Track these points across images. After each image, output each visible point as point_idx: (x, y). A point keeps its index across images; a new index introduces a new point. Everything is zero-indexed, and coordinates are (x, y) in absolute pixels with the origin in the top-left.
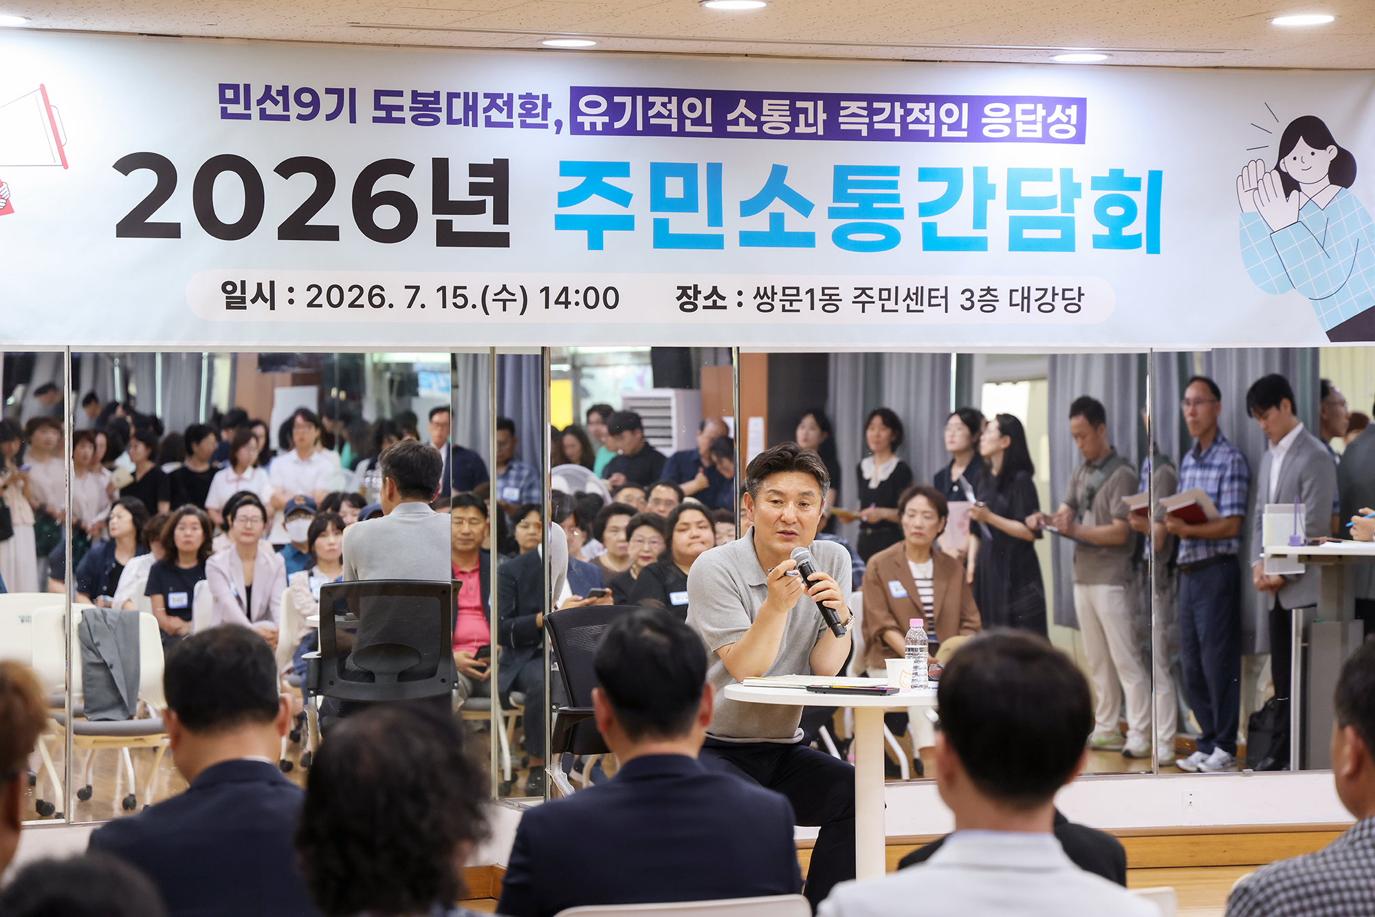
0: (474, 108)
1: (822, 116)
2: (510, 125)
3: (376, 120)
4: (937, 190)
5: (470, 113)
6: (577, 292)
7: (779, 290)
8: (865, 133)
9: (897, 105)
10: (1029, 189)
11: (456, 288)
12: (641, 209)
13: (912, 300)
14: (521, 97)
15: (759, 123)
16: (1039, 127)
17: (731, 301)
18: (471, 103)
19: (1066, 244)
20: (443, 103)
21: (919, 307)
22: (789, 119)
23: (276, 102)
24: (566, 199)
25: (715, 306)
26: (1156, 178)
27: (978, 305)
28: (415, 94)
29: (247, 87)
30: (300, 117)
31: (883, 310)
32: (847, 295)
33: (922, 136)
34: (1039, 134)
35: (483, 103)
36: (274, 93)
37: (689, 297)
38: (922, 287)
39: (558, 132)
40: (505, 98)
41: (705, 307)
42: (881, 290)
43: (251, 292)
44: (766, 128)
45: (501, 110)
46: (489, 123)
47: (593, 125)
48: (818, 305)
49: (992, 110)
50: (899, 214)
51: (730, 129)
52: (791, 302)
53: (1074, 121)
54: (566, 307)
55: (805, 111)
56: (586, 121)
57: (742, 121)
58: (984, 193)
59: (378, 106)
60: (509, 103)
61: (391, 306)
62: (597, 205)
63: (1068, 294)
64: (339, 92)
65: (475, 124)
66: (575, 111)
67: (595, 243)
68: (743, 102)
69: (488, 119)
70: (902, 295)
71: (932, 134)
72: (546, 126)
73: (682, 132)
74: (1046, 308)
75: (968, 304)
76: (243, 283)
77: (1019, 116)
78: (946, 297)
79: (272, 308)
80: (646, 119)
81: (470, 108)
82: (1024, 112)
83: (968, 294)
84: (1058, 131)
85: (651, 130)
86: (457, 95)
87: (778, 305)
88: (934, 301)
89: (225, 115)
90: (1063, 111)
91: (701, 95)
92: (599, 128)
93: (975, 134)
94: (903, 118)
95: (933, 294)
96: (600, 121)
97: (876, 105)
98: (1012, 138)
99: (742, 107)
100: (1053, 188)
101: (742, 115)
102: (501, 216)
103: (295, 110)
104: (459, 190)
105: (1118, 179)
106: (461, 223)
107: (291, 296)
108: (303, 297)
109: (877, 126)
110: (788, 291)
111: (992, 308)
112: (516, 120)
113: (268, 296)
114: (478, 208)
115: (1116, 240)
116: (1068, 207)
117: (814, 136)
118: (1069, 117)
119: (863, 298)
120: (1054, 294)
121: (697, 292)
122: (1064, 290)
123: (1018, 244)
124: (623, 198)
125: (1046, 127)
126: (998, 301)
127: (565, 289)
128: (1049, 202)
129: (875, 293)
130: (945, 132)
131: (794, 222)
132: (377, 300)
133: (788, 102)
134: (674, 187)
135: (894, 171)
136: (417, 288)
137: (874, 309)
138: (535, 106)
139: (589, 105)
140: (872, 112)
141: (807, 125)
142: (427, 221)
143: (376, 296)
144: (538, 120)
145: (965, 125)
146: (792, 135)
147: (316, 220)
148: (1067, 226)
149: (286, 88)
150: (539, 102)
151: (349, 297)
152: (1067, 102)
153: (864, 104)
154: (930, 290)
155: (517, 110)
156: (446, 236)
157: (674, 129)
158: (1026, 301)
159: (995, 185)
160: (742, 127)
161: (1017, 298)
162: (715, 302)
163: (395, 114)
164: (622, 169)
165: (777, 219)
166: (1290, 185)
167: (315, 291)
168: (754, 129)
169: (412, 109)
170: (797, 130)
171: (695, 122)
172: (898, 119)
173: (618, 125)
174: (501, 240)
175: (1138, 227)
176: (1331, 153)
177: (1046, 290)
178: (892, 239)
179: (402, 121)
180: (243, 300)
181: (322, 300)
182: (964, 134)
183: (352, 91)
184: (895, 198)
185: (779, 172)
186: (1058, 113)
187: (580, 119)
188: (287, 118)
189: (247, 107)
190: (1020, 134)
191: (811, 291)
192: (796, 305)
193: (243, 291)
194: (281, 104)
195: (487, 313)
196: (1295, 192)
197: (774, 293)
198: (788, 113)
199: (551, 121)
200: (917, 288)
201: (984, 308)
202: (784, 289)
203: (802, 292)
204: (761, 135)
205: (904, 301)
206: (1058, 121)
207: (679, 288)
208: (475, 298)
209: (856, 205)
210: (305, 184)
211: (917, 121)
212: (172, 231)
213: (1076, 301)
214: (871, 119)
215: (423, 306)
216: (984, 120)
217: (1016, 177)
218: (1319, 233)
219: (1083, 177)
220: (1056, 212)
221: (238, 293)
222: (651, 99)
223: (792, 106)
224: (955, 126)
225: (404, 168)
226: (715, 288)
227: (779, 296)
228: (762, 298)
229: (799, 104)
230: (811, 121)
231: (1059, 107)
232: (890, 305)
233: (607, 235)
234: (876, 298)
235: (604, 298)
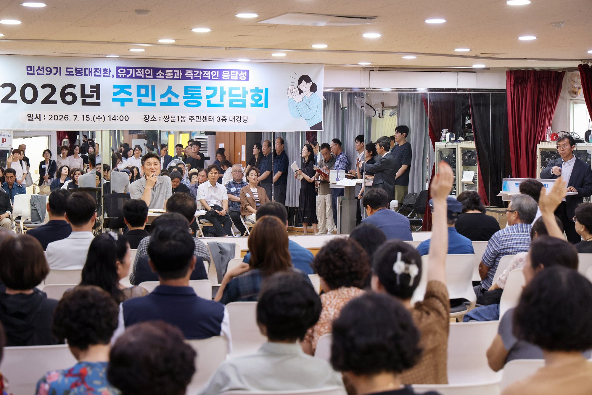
0: (91, 72)
1: (181, 74)
2: (101, 76)
3: (66, 75)
4: (211, 92)
5: (90, 73)
6: (118, 117)
7: (170, 117)
8: (192, 78)
9: (200, 71)
10: (234, 92)
11: (87, 116)
12: (134, 96)
13: (204, 119)
14: (103, 69)
15: (165, 76)
16: (237, 77)
17: (158, 119)
18: (90, 71)
19: (244, 106)
20: (83, 71)
21: (206, 121)
22: (173, 75)
23: (41, 71)
24: (115, 94)
25: (153, 120)
26: (267, 90)
27: (221, 120)
28: (76, 69)
29: (34, 67)
30: (47, 74)
31: (197, 122)
32: (187, 118)
33: (207, 79)
34: (237, 79)
35: (94, 70)
36: (40, 68)
37: (147, 118)
39: (113, 78)
40: (99, 70)
41: (151, 121)
42: (196, 117)
43: (35, 117)
44: (166, 77)
45: (98, 72)
46: (95, 75)
47: (122, 76)
48: (180, 120)
49: (225, 73)
50: (201, 98)
51: (157, 77)
53: (246, 75)
54: (115, 120)
55: (177, 73)
56: (120, 75)
57: (160, 75)
58: (223, 93)
59: (67, 71)
60: (100, 71)
61: (70, 120)
62: (123, 96)
63: (244, 118)
64: (57, 68)
65: (92, 76)
66: (117, 72)
67: (122, 105)
68: (160, 70)
69: (95, 74)
70: (202, 118)
71: (209, 78)
72: (110, 76)
73: (145, 78)
74: (239, 121)
75: (219, 120)
76: (33, 114)
77: (232, 74)
78: (213, 118)
79: (40, 120)
80: (136, 74)
81: (90, 72)
82: (233, 73)
83: (219, 118)
84: (242, 78)
85: (137, 77)
86: (87, 69)
87: (170, 120)
88: (210, 119)
89: (28, 74)
90: (243, 73)
91: (150, 69)
92: (123, 77)
93: (220, 78)
94: (202, 75)
95: (210, 118)
96: (124, 75)
97: (195, 71)
98: (230, 79)
99: (160, 72)
100: (240, 92)
101: (160, 74)
102: (98, 98)
103: (46, 72)
104: (87, 92)
105: (257, 90)
106: (88, 100)
107: (45, 117)
108: (48, 118)
109: (195, 76)
110: (172, 117)
111: (225, 121)
112: (102, 75)
113: (39, 118)
114: (92, 96)
115: (257, 104)
116: (244, 96)
117: (179, 79)
119: (192, 119)
120: (241, 118)
121: (149, 117)
122: (243, 117)
123: (231, 105)
124: (130, 94)
125: (239, 77)
126: (227, 119)
127: (115, 116)
128: (240, 95)
129: (195, 118)
130: (213, 78)
131: (174, 100)
132: (66, 119)
133: (172, 70)
134: (143, 91)
135: (200, 87)
136: (77, 116)
137: (194, 121)
138: (107, 71)
139: (121, 71)
140: (194, 73)
141: (177, 76)
142: (79, 99)
143: (66, 118)
144: (108, 75)
146: (173, 79)
147: (51, 99)
148: (244, 101)
149: (43, 67)
150: (108, 70)
151: (59, 118)
152: (244, 71)
153: (192, 71)
154: (209, 117)
155: (102, 72)
156: (84, 103)
157: (143, 77)
158: (234, 119)
159: (225, 91)
160: (160, 77)
161: (231, 119)
162: (153, 119)
163: (71, 73)
164: (129, 87)
165: (170, 99)
166: (301, 91)
167: (51, 116)
168: (164, 77)
169: (75, 72)
170: (175, 77)
171: (148, 75)
172: (200, 75)
173: (128, 76)
174: (99, 104)
175: (262, 101)
176: (311, 84)
177: (239, 117)
178: (199, 104)
179: (73, 75)
180: (33, 119)
181: (53, 118)
182: (218, 78)
183: (60, 68)
184: (200, 94)
185: (170, 88)
187: (118, 74)
188: (44, 74)
189: (34, 72)
190: (232, 79)
191: (178, 117)
192: (174, 120)
193: (33, 116)
194: (42, 71)
195: (95, 122)
196: (302, 93)
197: (169, 117)
198: (172, 73)
199: (111, 75)
200: (206, 116)
201: (223, 121)
202: (171, 116)
203: (176, 117)
204: (165, 78)
206: (242, 75)
207: (144, 116)
208: (91, 118)
209: (190, 96)
210: (48, 90)
211: (205, 75)
212: (15, 102)
213: (246, 120)
214: (194, 75)
215: (78, 120)
216: (223, 75)
217: (231, 89)
218: (308, 104)
219: (248, 89)
220: (241, 98)
221: (31, 117)
222: (137, 70)
223: (173, 71)
224: (215, 77)
225: (73, 86)
226: (153, 116)
227: (170, 118)
228: (166, 118)
229: (175, 71)
230: (178, 75)
231: (242, 72)
232: (199, 120)
233: (125, 103)
234: (195, 119)
235: (126, 118)
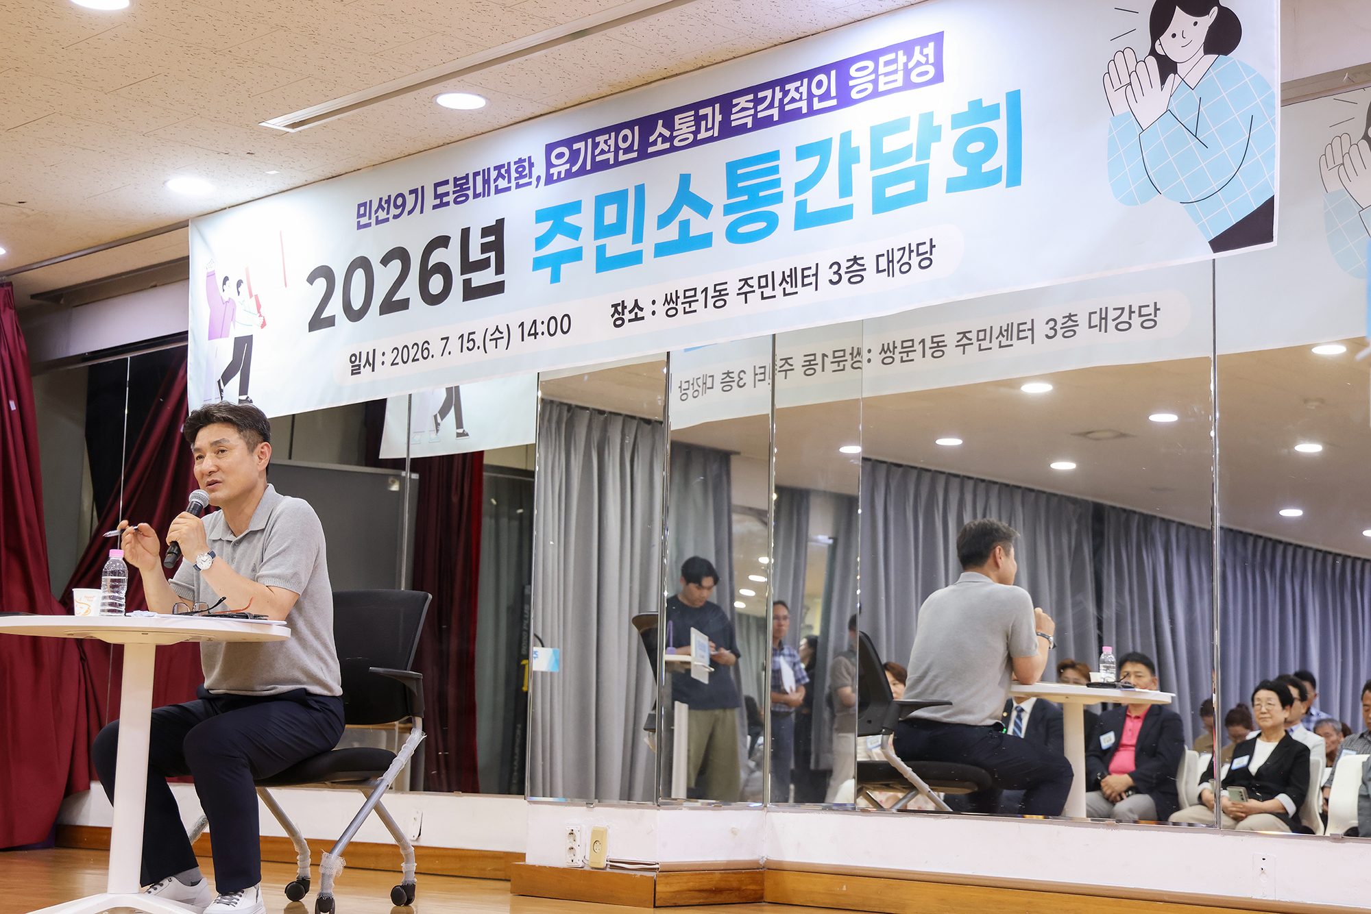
0: (488, 181)
1: (719, 118)
2: (509, 189)
3: (434, 207)
4: (810, 166)
5: (486, 185)
6: (543, 323)
7: (680, 294)
8: (750, 125)
9: (776, 89)
10: (891, 144)
11: (470, 335)
12: (588, 239)
13: (787, 283)
14: (515, 163)
15: (671, 139)
16: (900, 76)
17: (646, 313)
18: (486, 177)
19: (921, 194)
20: (470, 182)
21: (793, 289)
22: (694, 128)
23: (384, 209)
24: (541, 242)
25: (637, 319)
26: (1014, 99)
27: (845, 277)
28: (456, 180)
29: (370, 202)
30: (395, 217)
31: (763, 298)
32: (733, 288)
33: (796, 115)
34: (901, 83)
35: (493, 175)
36: (383, 203)
37: (619, 314)
38: (795, 268)
39: (537, 186)
40: (506, 167)
41: (630, 321)
42: (760, 278)
43: (364, 361)
44: (676, 143)
45: (503, 177)
46: (496, 191)
47: (559, 173)
48: (710, 302)
49: (857, 70)
50: (779, 197)
51: (651, 150)
52: (690, 303)
53: (931, 60)
54: (537, 338)
55: (705, 117)
56: (555, 171)
57: (660, 140)
58: (849, 156)
59: (436, 196)
60: (508, 170)
61: (434, 357)
62: (559, 244)
63: (922, 249)
64: (416, 191)
65: (488, 194)
66: (549, 165)
67: (556, 277)
68: (660, 122)
69: (496, 187)
70: (778, 279)
71: (805, 110)
72: (531, 183)
73: (617, 163)
74: (906, 269)
75: (835, 278)
76: (360, 354)
77: (882, 70)
78: (816, 274)
79: (373, 370)
80: (593, 157)
81: (486, 181)
82: (886, 64)
83: (835, 268)
84: (920, 75)
85: (595, 167)
86: (478, 173)
87: (680, 307)
88: (806, 281)
89: (359, 226)
90: (921, 52)
91: (629, 125)
92: (563, 175)
93: (844, 99)
94: (781, 100)
95: (805, 272)
96: (564, 170)
97: (760, 95)
98: (875, 93)
99: (660, 129)
100: (911, 137)
101: (660, 135)
102: (500, 268)
103: (393, 212)
104: (475, 251)
105: (978, 111)
106: (476, 279)
107: (382, 359)
108: (389, 358)
109: (760, 115)
110: (687, 294)
111: (859, 279)
112: (513, 183)
113: (371, 362)
114: (486, 264)
115: (976, 178)
116: (924, 152)
117: (712, 139)
118: (927, 56)
119: (746, 288)
120: (911, 251)
121: (624, 307)
122: (919, 245)
123: (880, 204)
124: (576, 233)
125: (907, 72)
126: (865, 269)
127: (535, 322)
128: (907, 153)
129: (755, 282)
130: (817, 105)
131: (698, 226)
132: (427, 354)
133: (693, 113)
134: (610, 214)
135: (775, 155)
136: (447, 338)
137: (754, 298)
138: (524, 168)
139: (558, 156)
140: (757, 101)
141: (707, 130)
142: (458, 282)
143: (426, 351)
144: (527, 180)
145: (833, 93)
146: (696, 143)
147: (398, 296)
148: (922, 177)
149: (389, 197)
150: (526, 164)
151: (412, 354)
152: (923, 41)
153: (751, 97)
154: (803, 270)
155: (514, 175)
156: (471, 293)
157: (613, 161)
158: (890, 264)
159: (858, 148)
160: (660, 146)
161: (883, 265)
162: (634, 314)
163: (445, 199)
164: (577, 207)
165: (684, 226)
166: (1167, 67)
167: (396, 353)
168: (667, 145)
169: (454, 192)
170: (700, 137)
171: (625, 151)
172: (776, 104)
173: (574, 169)
174: (500, 288)
175: (1000, 159)
176: (1212, 16)
177: (905, 249)
178: (772, 224)
179: (447, 203)
180: (359, 366)
181: (399, 358)
182: (834, 102)
183: (423, 189)
184: (778, 183)
185: (685, 180)
186: (917, 56)
187: (551, 171)
188: (389, 220)
189: (370, 217)
190: (881, 88)
191: (706, 290)
192: (693, 306)
193: (360, 361)
194: (386, 210)
195: (486, 352)
196: (1171, 74)
197: (677, 298)
198: (694, 123)
199: (533, 178)
200: (791, 269)
201: (852, 280)
202: (685, 291)
203: (699, 292)
204: (673, 149)
205: (780, 285)
206: (919, 64)
207: (612, 306)
208: (480, 340)
209: (745, 198)
210: (395, 269)
211: (793, 100)
212: (331, 322)
213: (928, 255)
214: (756, 110)
215: (450, 354)
217: (878, 134)
219: (942, 120)
220: (911, 162)
221: (357, 363)
222: (597, 139)
223: (696, 115)
224: (825, 97)
225: (445, 242)
226: (635, 301)
227: (682, 300)
228: (668, 304)
229: (701, 112)
230: (710, 126)
231: (917, 49)
232: (768, 292)
233: (563, 268)
234: (756, 287)
235: (561, 325)
